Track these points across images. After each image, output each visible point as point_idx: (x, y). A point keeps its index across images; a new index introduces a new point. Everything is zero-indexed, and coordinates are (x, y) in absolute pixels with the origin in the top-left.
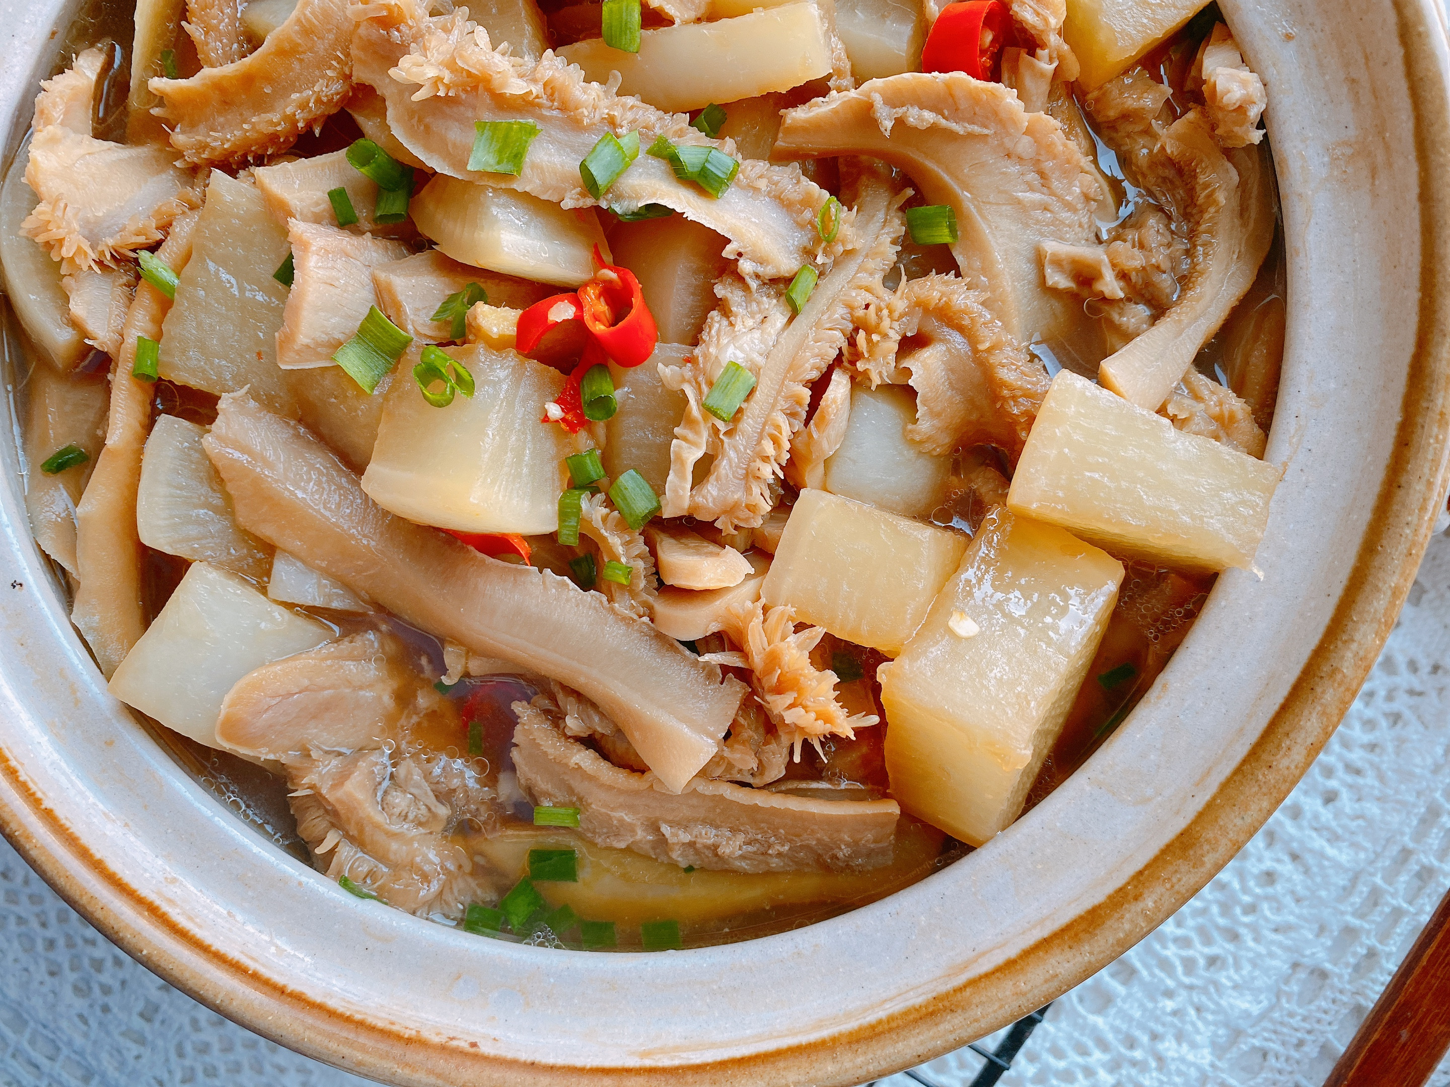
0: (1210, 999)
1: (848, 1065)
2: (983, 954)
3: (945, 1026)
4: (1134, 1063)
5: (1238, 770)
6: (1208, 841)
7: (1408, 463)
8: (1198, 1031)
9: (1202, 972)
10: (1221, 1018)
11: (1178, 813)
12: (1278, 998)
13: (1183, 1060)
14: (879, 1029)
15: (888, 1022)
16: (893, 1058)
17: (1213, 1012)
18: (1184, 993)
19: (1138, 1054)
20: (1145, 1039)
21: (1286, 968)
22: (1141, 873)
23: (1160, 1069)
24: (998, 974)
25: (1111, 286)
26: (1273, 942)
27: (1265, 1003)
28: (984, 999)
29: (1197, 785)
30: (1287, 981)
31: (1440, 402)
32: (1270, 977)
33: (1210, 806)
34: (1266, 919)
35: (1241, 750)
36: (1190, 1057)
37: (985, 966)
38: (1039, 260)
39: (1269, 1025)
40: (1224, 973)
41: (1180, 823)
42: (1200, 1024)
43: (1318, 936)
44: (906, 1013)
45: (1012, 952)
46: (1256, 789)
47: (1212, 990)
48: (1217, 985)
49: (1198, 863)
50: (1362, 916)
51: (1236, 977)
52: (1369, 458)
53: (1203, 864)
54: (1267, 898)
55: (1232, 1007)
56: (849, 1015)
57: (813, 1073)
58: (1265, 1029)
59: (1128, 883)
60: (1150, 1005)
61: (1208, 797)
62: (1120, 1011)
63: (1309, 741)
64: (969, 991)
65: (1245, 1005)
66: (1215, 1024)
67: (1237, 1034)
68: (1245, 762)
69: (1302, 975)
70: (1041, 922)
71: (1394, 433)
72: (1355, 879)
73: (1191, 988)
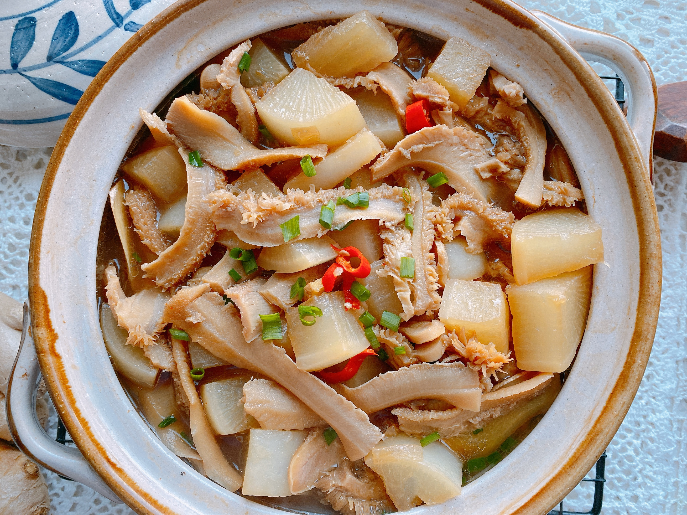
0: (656, 391)
1: (575, 474)
2: (593, 411)
3: (599, 442)
4: (643, 431)
5: (640, 302)
6: (645, 330)
7: (634, 178)
8: (659, 406)
9: (647, 383)
10: (663, 396)
11: (628, 327)
12: (678, 378)
13: (660, 419)
14: (577, 456)
15: (578, 452)
16: (588, 463)
17: (660, 396)
18: (645, 394)
19: (643, 427)
20: (642, 419)
21: (674, 365)
22: (629, 353)
23: (654, 428)
24: (604, 414)
25: (504, 168)
26: (664, 358)
27: (675, 382)
28: (605, 425)
29: (628, 314)
30: (677, 369)
31: (633, 155)
32: (671, 372)
33: (638, 319)
34: (657, 351)
35: (636, 296)
36: (662, 417)
37: (597, 414)
38: (477, 172)
39: (681, 389)
40: (655, 379)
41: (632, 330)
42: (658, 403)
43: (678, 347)
44: (582, 445)
45: (604, 404)
46: (650, 305)
47: (654, 387)
48: (655, 385)
49: (647, 340)
51: (660, 378)
52: (619, 182)
53: (648, 339)
55: (664, 390)
56: (562, 458)
57: (565, 484)
58: (680, 392)
59: (628, 359)
61: (635, 317)
63: (657, 281)
64: (598, 426)
65: (669, 387)
66: (663, 399)
67: (672, 399)
68: (640, 298)
69: (681, 364)
70: (606, 388)
71: (623, 170)
72: (678, 320)
73: (647, 391)
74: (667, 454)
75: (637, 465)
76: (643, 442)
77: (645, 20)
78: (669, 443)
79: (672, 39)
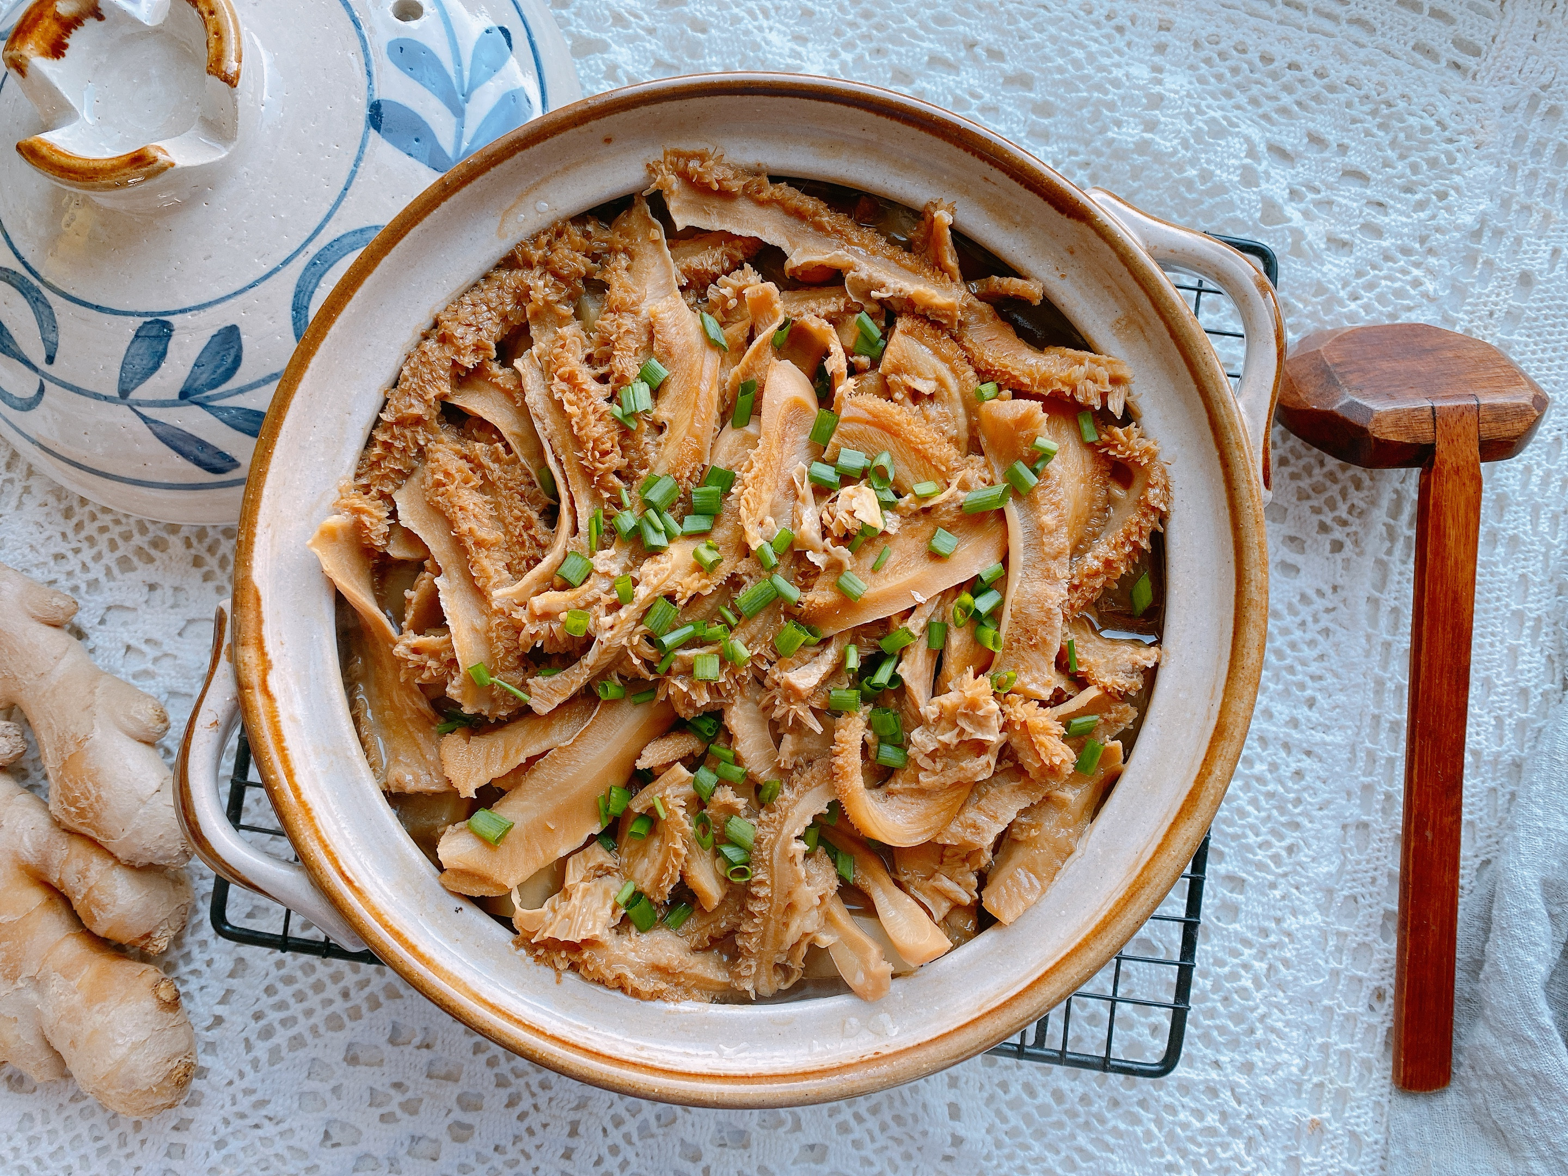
0: (1301, 876)
2: (1142, 853)
3: (1142, 897)
4: (1273, 946)
6: (1231, 724)
7: (1234, 475)
8: (1304, 903)
9: (1287, 860)
10: (1314, 886)
11: (1208, 719)
12: (1344, 855)
13: (1304, 927)
14: (1107, 921)
15: (1109, 913)
17: (1308, 885)
18: (1281, 880)
19: (1273, 938)
20: (1273, 925)
21: (1339, 832)
22: (1205, 759)
23: (1292, 941)
24: (1156, 856)
26: (1322, 818)
27: (1337, 862)
29: (1211, 699)
30: (1345, 842)
31: (1233, 436)
32: (1332, 843)
33: (1224, 705)
34: (1311, 804)
35: (1225, 668)
36: (1308, 923)
37: (1148, 857)
40: (1302, 854)
41: (1213, 723)
42: (1303, 897)
43: (1349, 800)
44: (1118, 904)
46: (1244, 683)
47: (1299, 869)
48: (1300, 864)
49: (1233, 739)
50: (1370, 774)
51: (1311, 853)
53: (1236, 738)
54: (1305, 789)
55: (1317, 874)
56: (1086, 924)
58: (1346, 881)
59: (1201, 770)
60: (1265, 900)
61: (1220, 701)
62: (1247, 912)
63: (1257, 644)
64: (1146, 874)
65: (1325, 870)
66: (1313, 891)
67: (1330, 892)
68: (1229, 672)
69: (1352, 832)
70: (1166, 816)
71: (1219, 461)
72: (1353, 751)
73: (1285, 875)
74: (1311, 990)
75: (1257, 1008)
76: (1271, 967)
77: (1340, 205)
78: (1317, 972)
79: (1385, 244)
